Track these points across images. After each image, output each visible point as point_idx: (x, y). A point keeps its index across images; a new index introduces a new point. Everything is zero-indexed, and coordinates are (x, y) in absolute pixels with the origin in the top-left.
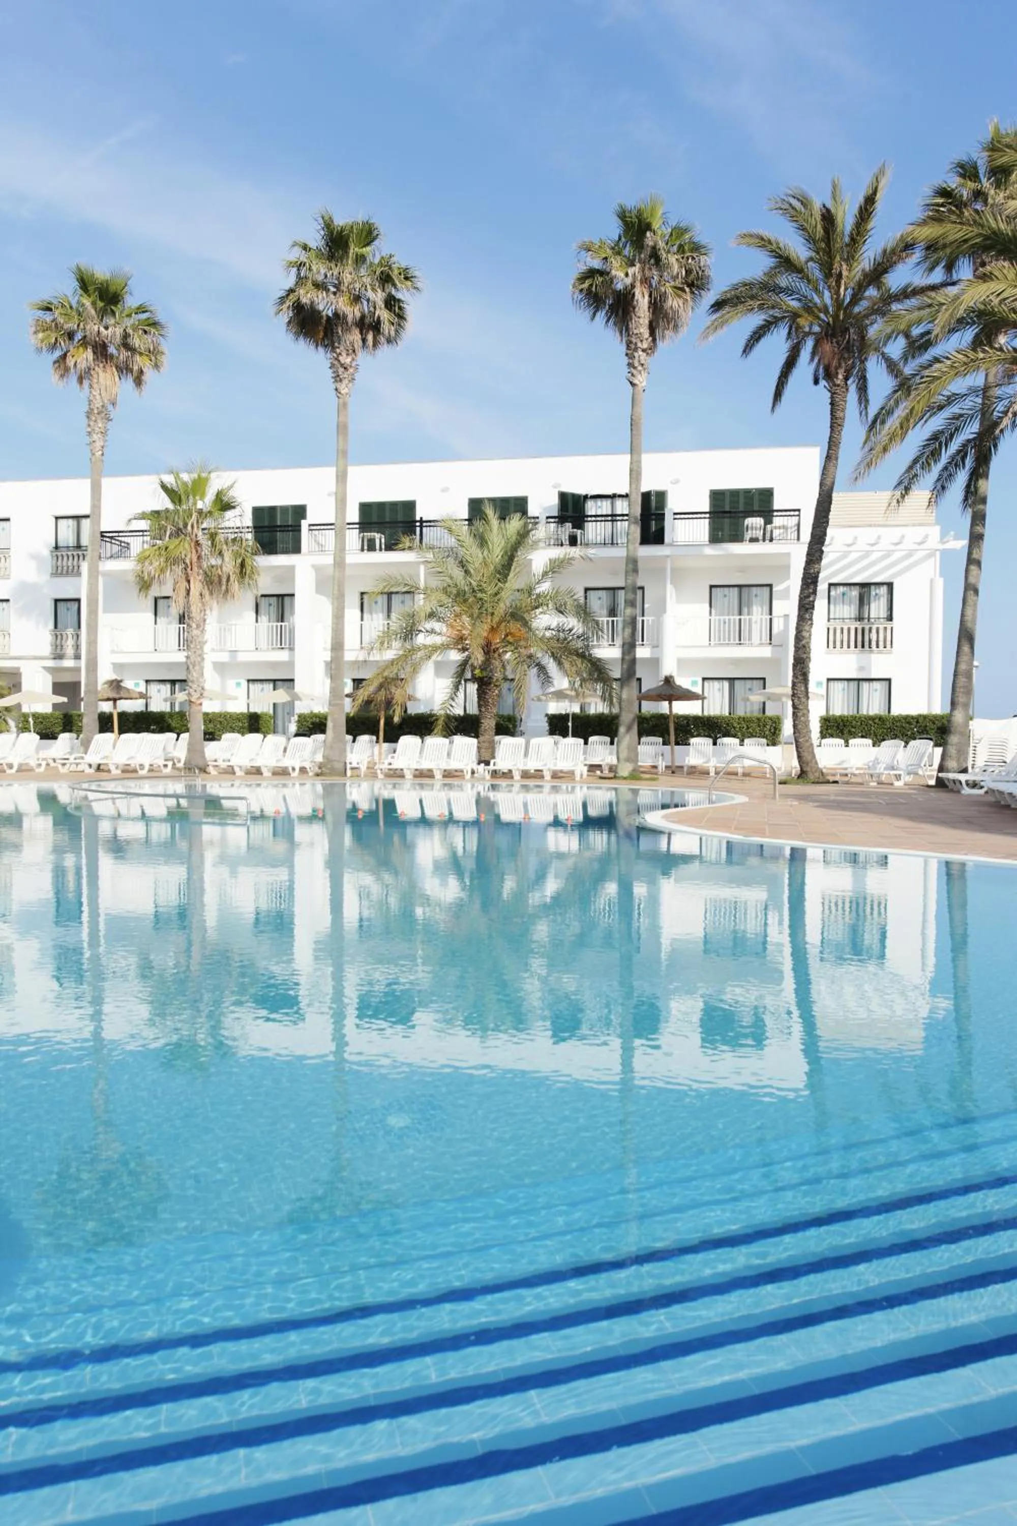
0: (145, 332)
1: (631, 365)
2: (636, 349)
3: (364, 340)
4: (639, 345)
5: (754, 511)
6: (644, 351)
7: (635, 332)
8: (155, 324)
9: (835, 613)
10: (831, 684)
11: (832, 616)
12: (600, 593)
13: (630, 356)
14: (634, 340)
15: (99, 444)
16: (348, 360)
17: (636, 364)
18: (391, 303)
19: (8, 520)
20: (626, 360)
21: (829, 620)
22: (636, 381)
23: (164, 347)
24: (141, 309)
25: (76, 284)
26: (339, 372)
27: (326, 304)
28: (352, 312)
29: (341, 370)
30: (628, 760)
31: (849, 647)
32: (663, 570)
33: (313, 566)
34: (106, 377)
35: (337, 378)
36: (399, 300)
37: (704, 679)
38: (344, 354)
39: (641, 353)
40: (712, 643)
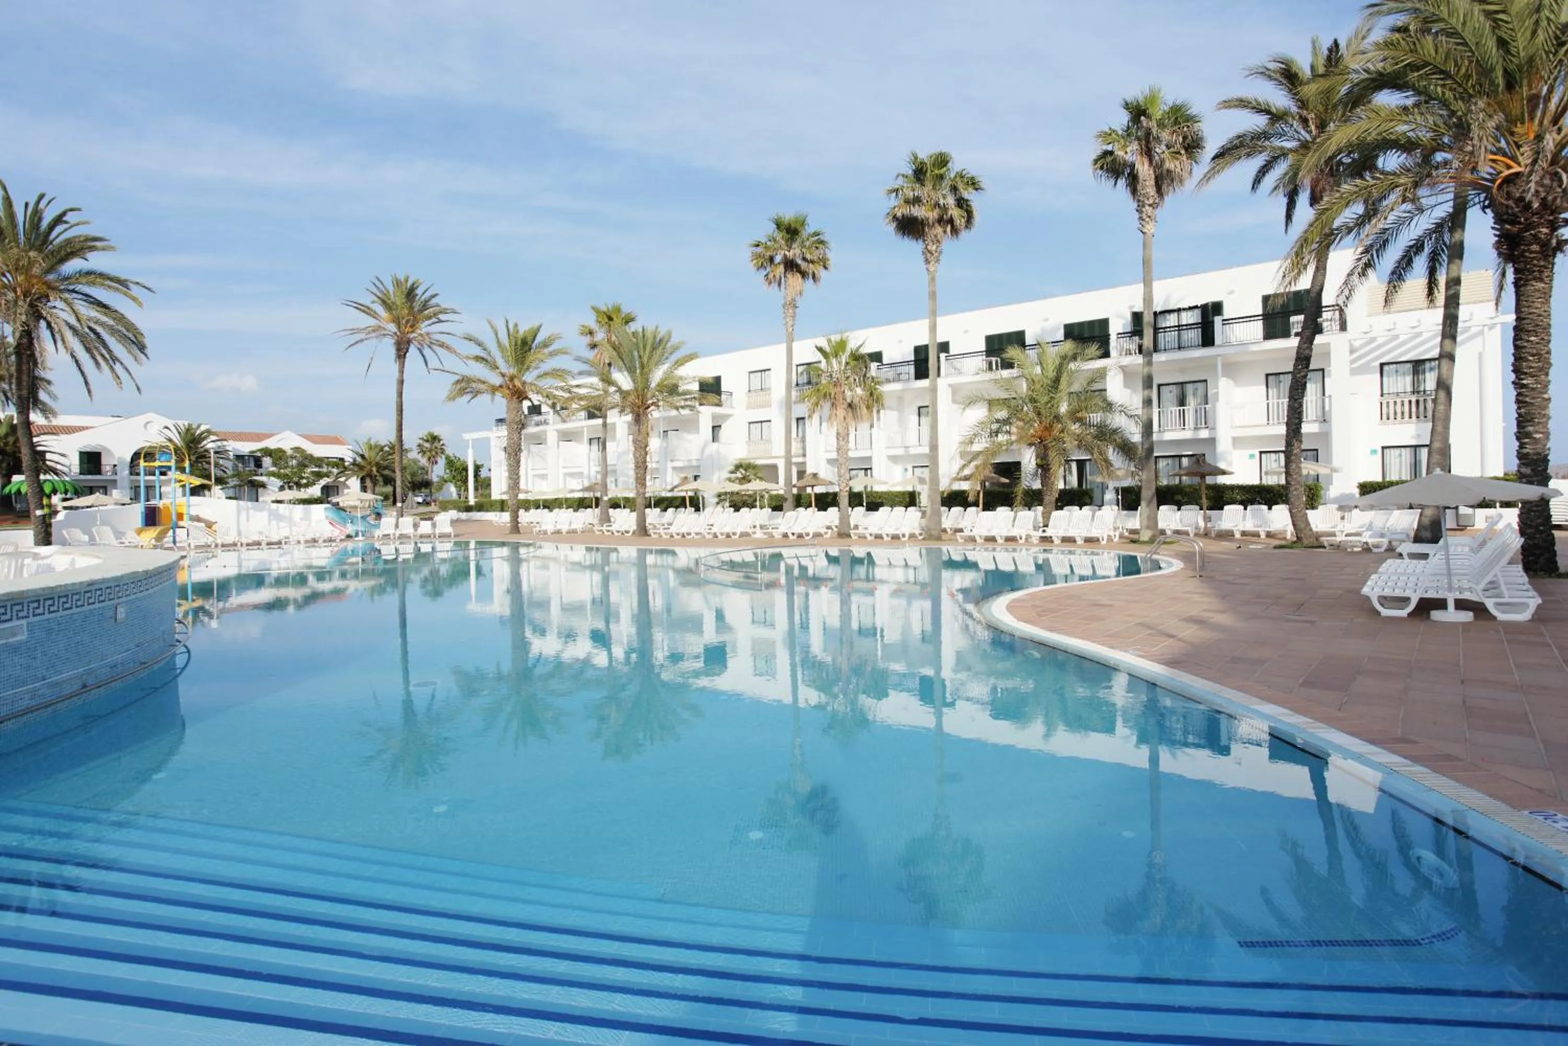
0: (817, 248)
1: (1141, 218)
2: (1143, 206)
3: (945, 232)
4: (1147, 202)
5: (1290, 312)
6: (1150, 205)
7: (1142, 192)
8: (822, 242)
9: (1389, 387)
10: (1387, 451)
11: (1385, 392)
12: (1171, 387)
13: (1139, 211)
14: (1141, 199)
15: (791, 323)
16: (934, 247)
17: (1144, 217)
18: (962, 203)
19: (769, 370)
20: (1137, 215)
21: (1382, 395)
22: (1145, 230)
23: (830, 255)
24: (816, 234)
25: (775, 226)
26: (929, 257)
27: (918, 212)
28: (933, 215)
29: (929, 255)
30: (1148, 527)
31: (1410, 417)
32: (1215, 366)
33: (950, 385)
34: (794, 280)
35: (927, 261)
36: (967, 200)
37: (1261, 453)
38: (931, 244)
39: (1147, 207)
40: (1271, 422)
